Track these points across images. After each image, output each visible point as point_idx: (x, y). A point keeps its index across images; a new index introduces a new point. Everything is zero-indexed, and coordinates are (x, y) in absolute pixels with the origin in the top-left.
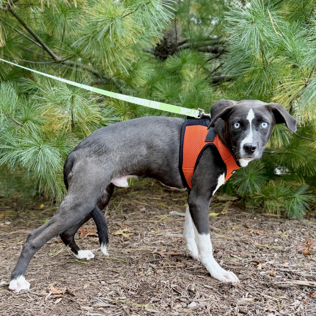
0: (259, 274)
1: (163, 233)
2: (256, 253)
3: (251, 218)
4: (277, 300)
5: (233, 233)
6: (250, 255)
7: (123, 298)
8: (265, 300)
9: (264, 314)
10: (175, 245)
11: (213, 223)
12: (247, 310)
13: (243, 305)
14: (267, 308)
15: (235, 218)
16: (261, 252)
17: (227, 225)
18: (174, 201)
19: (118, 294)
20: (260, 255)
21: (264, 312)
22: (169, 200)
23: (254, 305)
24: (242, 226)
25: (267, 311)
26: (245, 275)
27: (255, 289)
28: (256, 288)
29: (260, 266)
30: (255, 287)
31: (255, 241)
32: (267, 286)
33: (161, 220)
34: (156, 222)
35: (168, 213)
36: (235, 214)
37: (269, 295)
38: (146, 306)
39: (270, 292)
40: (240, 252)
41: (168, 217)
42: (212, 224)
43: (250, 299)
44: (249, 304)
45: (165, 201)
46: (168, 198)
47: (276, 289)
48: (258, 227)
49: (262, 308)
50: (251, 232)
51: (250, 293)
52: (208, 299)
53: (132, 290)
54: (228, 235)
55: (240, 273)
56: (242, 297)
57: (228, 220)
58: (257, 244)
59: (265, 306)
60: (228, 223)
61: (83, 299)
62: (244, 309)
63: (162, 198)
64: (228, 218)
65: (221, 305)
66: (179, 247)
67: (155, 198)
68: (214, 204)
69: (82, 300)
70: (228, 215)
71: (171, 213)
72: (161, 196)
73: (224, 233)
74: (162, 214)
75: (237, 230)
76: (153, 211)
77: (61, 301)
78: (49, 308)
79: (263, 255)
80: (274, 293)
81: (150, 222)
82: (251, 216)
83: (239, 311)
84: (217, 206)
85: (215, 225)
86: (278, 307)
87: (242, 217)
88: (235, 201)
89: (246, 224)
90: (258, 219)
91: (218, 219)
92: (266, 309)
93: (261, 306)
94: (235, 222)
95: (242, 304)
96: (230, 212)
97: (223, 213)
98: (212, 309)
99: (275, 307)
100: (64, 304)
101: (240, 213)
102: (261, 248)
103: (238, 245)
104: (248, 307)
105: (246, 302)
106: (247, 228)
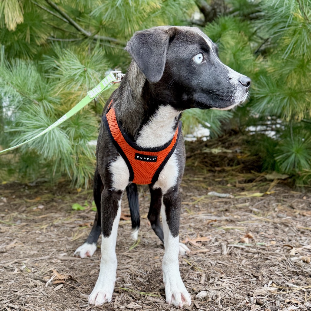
0: (290, 260)
1: (195, 215)
2: (295, 236)
3: (300, 198)
4: (305, 290)
5: (274, 215)
6: (287, 239)
7: (129, 285)
8: (289, 290)
9: (284, 306)
10: (204, 228)
11: (255, 203)
12: (265, 300)
13: (262, 296)
14: (290, 299)
15: (282, 198)
16: (302, 235)
17: (271, 205)
18: (216, 181)
19: (124, 281)
20: (298, 239)
21: (285, 303)
22: (211, 181)
23: (275, 296)
24: (288, 206)
25: (289, 303)
26: (273, 260)
27: (282, 277)
28: (284, 276)
29: (293, 252)
30: (282, 275)
31: (298, 223)
32: (297, 273)
33: (197, 201)
34: (191, 204)
35: (207, 194)
36: (282, 193)
37: (297, 284)
38: (151, 294)
39: (299, 281)
40: (277, 235)
41: (205, 198)
42: (252, 206)
43: (272, 289)
44: (269, 294)
45: (206, 182)
46: (211, 178)
47: (306, 277)
48: (306, 207)
49: (283, 300)
50: (297, 213)
51: (274, 281)
52: (221, 287)
53: (141, 277)
54: (268, 217)
55: (267, 259)
56: (264, 286)
57: (272, 200)
58: (299, 226)
59: (287, 297)
60: (272, 204)
61: (86, 285)
62: (262, 300)
63: (205, 178)
64: (273, 198)
65: (236, 296)
66: (207, 230)
67: (196, 179)
68: (260, 184)
69: (84, 287)
70: (275, 195)
71: (210, 194)
72: (203, 176)
73: (263, 215)
74: (200, 195)
75: (281, 211)
76: (191, 192)
77: (62, 287)
78: (47, 295)
79: (303, 238)
80: (303, 282)
81: (185, 204)
82: (301, 195)
83: (255, 302)
84: (263, 186)
85: (256, 206)
86: (304, 299)
87: (289, 197)
88: (285, 179)
89: (291, 204)
90: (308, 198)
91: (262, 200)
92: (289, 301)
93: (283, 296)
94: (281, 202)
95: (260, 294)
96: (277, 192)
97: (268, 193)
98: (223, 300)
99: (300, 298)
100: (64, 291)
101: (287, 193)
102: (302, 230)
103: (276, 228)
104: (267, 297)
105: (266, 292)
106: (293, 208)
